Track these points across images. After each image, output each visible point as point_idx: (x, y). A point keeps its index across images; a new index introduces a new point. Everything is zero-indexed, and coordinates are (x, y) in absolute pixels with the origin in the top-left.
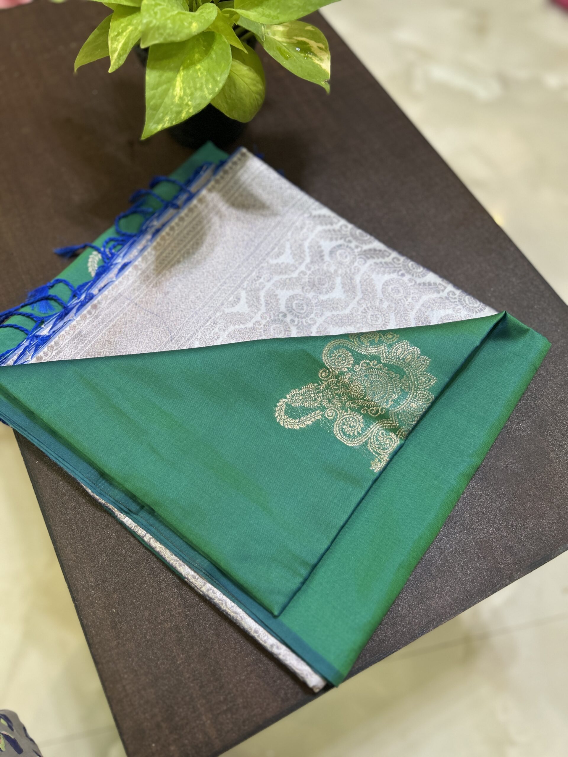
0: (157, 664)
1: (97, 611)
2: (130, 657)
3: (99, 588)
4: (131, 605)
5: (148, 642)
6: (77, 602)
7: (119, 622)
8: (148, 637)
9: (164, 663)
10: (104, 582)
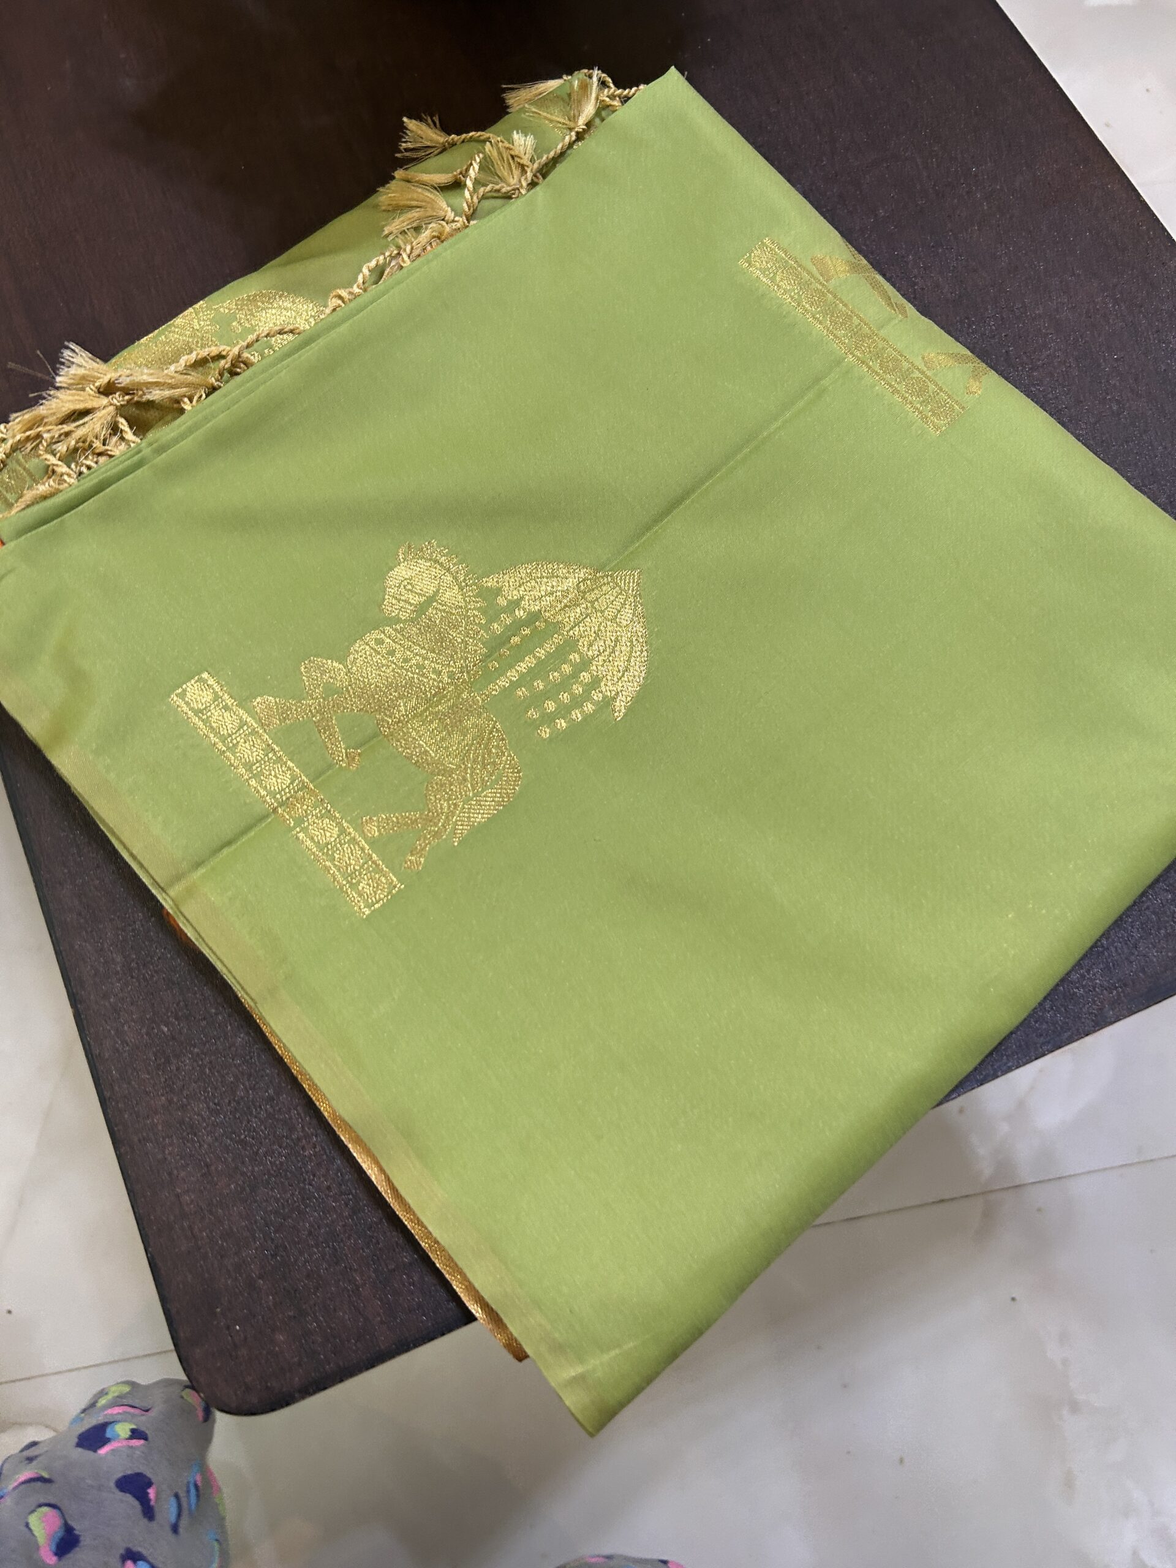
0: (257, 1153)
1: (126, 1028)
2: (195, 1135)
3: (132, 977)
4: (204, 1019)
5: (238, 1103)
6: (81, 1003)
7: (177, 1056)
8: (240, 1093)
9: (273, 1153)
10: (144, 965)
